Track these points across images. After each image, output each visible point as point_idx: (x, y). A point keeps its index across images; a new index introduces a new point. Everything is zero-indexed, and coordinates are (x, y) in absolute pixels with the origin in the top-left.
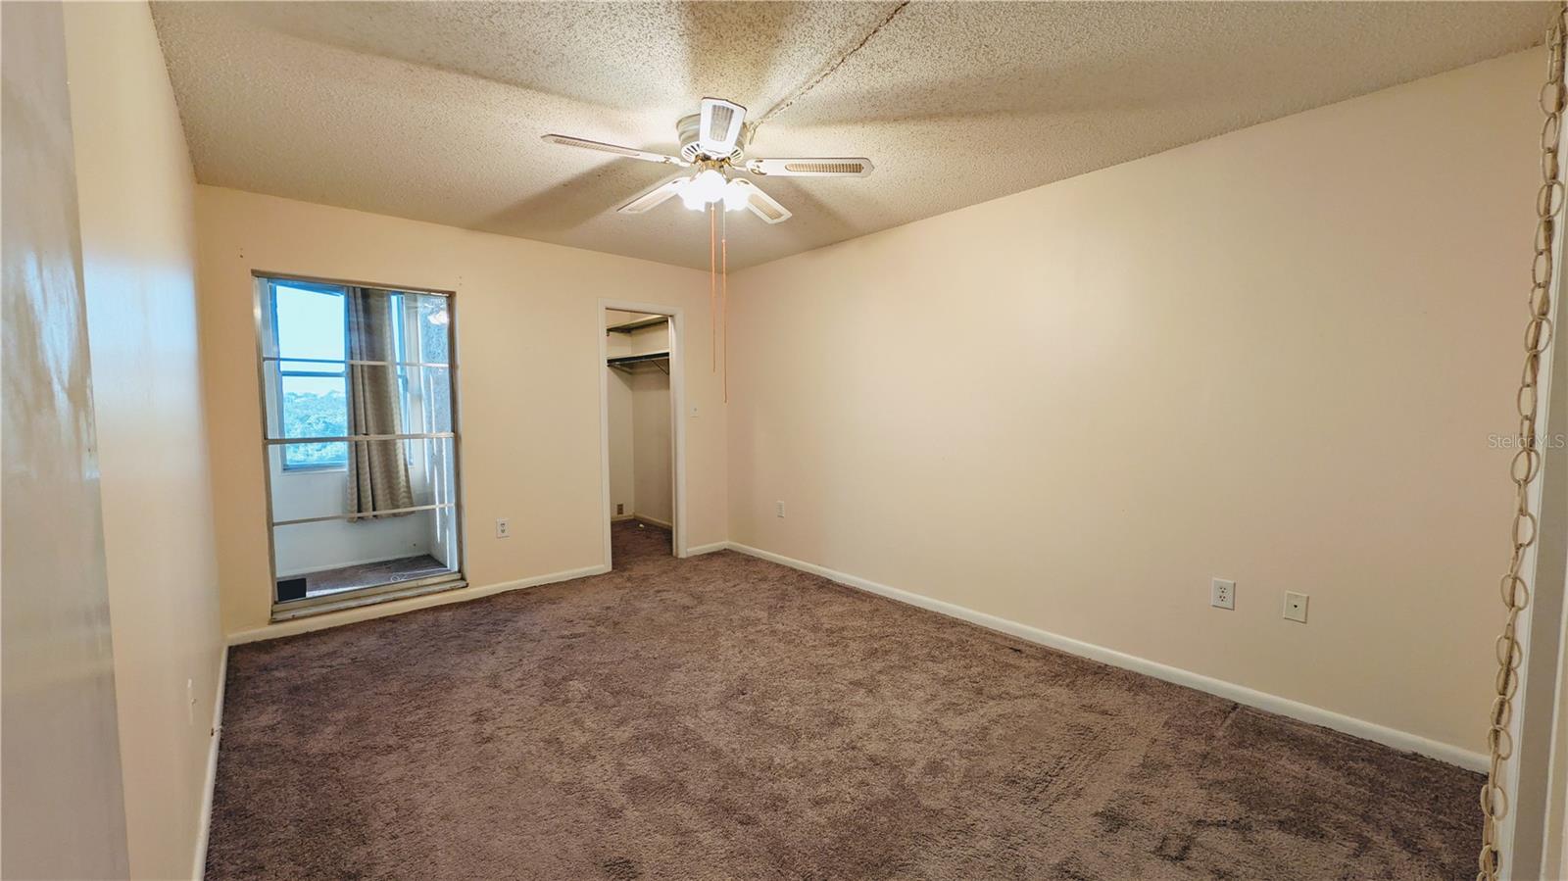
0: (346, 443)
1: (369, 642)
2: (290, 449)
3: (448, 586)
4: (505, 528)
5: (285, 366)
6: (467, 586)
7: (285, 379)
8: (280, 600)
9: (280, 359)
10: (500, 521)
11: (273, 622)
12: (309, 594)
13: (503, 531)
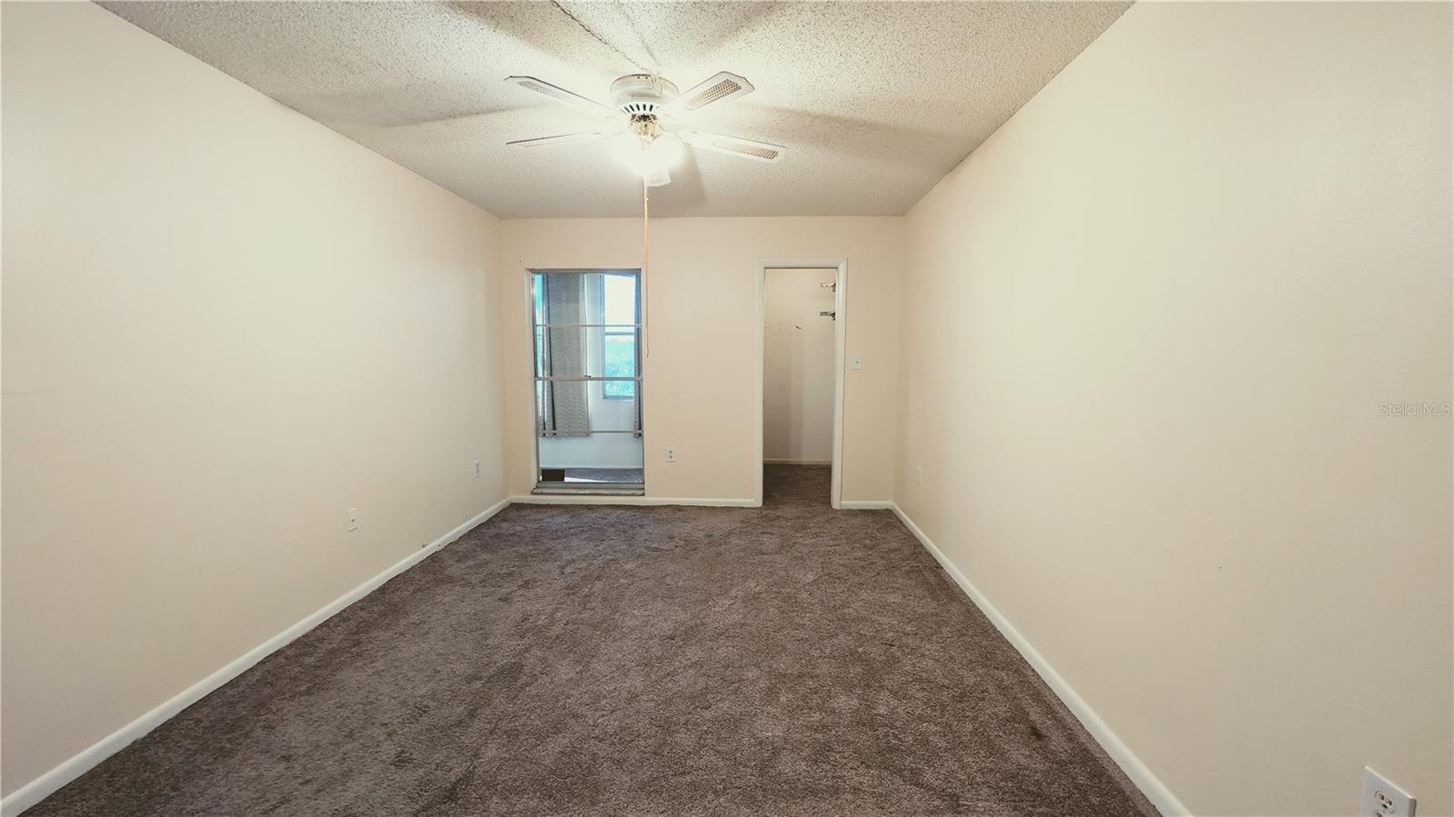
0: (633, 382)
1: (561, 519)
2: (608, 384)
3: (630, 492)
4: (672, 455)
5: (607, 330)
6: (643, 495)
7: (606, 337)
8: (543, 480)
9: (605, 326)
10: (670, 448)
11: (533, 493)
12: (567, 479)
13: (671, 457)
